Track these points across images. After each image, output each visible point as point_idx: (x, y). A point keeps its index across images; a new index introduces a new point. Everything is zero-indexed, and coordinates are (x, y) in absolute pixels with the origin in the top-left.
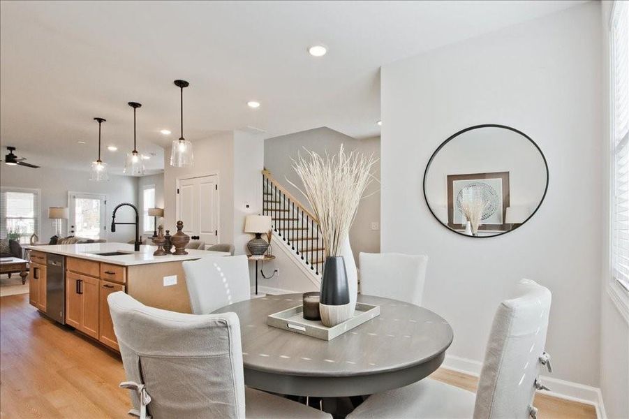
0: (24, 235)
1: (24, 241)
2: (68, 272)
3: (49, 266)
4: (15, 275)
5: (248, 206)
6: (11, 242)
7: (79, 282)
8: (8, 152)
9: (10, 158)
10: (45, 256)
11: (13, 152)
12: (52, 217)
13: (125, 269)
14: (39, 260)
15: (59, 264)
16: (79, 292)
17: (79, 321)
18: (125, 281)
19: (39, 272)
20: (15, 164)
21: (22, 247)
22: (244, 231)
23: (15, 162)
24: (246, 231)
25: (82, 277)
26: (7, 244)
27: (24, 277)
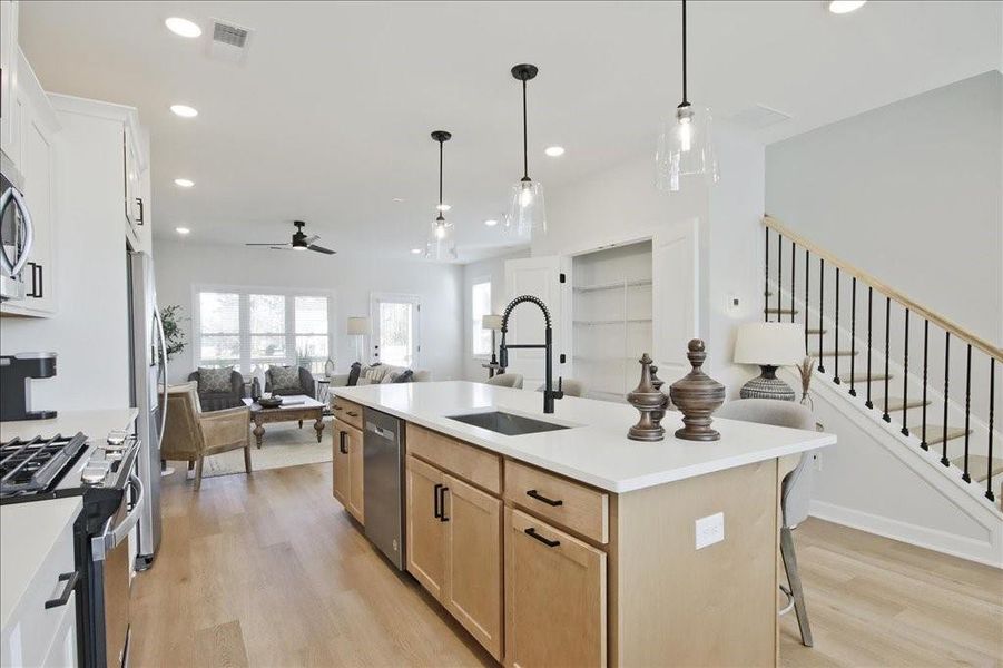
0: (316, 359)
1: (317, 371)
2: (409, 458)
3: (368, 436)
4: (309, 423)
5: (736, 302)
6: (301, 370)
7: (440, 491)
8: (295, 230)
9: (299, 240)
10: (360, 412)
11: (302, 228)
12: (352, 332)
13: (605, 498)
14: (349, 419)
15: (389, 435)
16: (441, 516)
17: (441, 582)
18: (605, 540)
19: (348, 439)
20: (304, 248)
21: (314, 378)
22: (732, 360)
23: (304, 244)
24: (736, 361)
25: (446, 480)
26: (297, 374)
27: (319, 429)
